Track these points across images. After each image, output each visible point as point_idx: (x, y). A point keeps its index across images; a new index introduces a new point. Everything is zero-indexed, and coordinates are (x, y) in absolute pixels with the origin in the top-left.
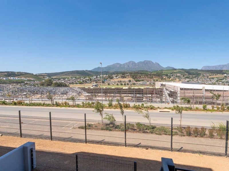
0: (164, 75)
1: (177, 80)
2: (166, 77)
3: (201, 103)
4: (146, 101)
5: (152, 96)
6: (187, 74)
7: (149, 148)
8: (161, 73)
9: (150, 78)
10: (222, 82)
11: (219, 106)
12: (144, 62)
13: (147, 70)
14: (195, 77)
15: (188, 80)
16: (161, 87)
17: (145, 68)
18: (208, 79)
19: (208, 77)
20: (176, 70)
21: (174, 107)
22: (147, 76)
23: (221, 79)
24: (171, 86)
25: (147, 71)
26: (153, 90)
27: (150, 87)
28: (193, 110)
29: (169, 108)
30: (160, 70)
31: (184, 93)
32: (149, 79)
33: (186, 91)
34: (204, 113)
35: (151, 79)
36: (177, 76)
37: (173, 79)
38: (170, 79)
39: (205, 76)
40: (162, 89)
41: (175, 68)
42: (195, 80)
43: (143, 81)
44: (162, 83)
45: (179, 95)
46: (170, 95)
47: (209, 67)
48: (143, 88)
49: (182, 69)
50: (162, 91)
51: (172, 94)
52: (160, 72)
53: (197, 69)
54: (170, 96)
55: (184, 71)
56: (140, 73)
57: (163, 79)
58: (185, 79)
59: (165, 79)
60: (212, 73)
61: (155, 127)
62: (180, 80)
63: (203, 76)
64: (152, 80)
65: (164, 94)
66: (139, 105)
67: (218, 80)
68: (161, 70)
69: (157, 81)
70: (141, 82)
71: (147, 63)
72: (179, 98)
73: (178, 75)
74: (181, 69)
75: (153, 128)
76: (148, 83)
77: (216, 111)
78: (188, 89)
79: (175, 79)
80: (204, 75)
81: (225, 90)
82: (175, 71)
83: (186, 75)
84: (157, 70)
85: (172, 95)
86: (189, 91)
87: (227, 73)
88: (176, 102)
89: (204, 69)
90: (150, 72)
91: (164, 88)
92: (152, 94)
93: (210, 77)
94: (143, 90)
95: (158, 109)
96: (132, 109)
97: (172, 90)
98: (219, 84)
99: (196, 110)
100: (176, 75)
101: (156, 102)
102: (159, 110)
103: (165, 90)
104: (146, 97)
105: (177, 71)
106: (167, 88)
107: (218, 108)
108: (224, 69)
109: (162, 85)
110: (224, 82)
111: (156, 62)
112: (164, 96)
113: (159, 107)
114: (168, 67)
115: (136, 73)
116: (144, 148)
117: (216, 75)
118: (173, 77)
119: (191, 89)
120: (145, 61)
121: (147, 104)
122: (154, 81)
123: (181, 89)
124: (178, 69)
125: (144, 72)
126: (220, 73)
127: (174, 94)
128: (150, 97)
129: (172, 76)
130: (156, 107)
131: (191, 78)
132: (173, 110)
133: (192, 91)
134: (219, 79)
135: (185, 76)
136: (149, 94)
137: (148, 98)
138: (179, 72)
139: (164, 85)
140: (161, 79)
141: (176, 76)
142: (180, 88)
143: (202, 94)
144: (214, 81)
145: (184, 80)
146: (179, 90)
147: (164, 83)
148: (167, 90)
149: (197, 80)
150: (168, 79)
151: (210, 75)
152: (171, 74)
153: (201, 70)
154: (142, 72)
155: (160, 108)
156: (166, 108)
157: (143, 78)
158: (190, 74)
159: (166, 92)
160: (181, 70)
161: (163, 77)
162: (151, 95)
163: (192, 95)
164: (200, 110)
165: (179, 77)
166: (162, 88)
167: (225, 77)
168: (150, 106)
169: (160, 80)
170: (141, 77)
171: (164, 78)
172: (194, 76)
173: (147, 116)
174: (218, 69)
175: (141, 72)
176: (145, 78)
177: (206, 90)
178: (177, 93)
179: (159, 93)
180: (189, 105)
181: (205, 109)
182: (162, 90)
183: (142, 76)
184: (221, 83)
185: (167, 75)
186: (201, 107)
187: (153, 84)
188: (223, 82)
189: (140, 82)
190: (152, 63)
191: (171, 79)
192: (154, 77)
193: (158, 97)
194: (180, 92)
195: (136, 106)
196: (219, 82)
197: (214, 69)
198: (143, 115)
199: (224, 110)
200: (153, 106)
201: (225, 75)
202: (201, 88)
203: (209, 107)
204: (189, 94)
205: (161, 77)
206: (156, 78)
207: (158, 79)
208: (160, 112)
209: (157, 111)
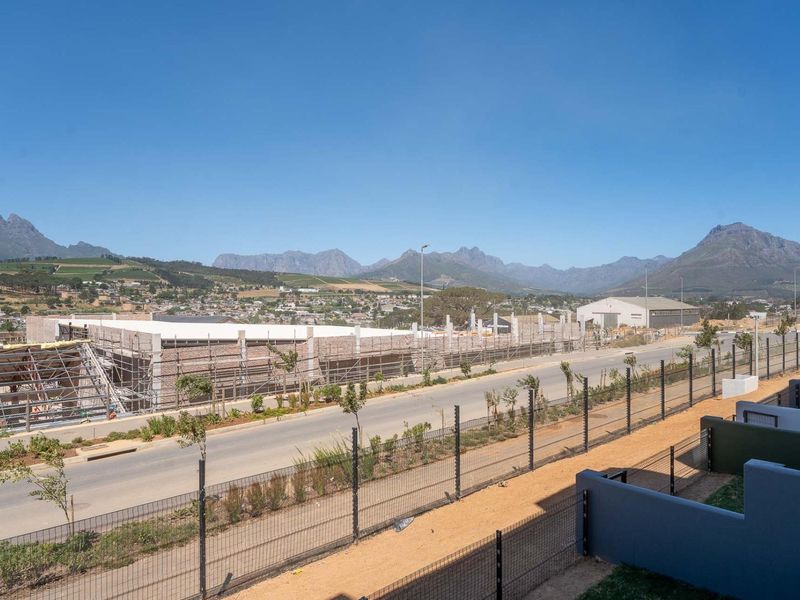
0: (64, 281)
1: (127, 307)
2: (75, 295)
3: (242, 392)
5: (14, 389)
6: (164, 281)
8: (48, 271)
10: (274, 312)
11: (297, 394)
14: (195, 295)
15: (170, 307)
16: (58, 339)
18: (237, 305)
19: (234, 296)
20: (117, 260)
21: (152, 423)
23: (274, 305)
24: (118, 331)
26: (25, 358)
28: (222, 424)
29: (131, 432)
30: (39, 259)
31: (178, 361)
33: (185, 352)
34: (257, 425)
36: (123, 291)
37: (108, 303)
38: (92, 301)
39: (226, 292)
40: (72, 351)
42: (196, 306)
44: (65, 322)
45: (157, 371)
46: (115, 375)
47: (236, 258)
49: (146, 261)
50: (76, 359)
51: (128, 371)
52: (38, 269)
53: (199, 265)
54: (116, 381)
55: (153, 269)
57: (59, 303)
58: (159, 303)
59: (68, 301)
60: (245, 281)
62: (138, 308)
63: (221, 291)
65: (83, 372)
67: (263, 308)
68: (47, 258)
69: (25, 311)
72: (157, 385)
73: (130, 283)
74: (139, 260)
77: (290, 411)
78: (192, 343)
79: (119, 304)
80: (225, 286)
81: (298, 338)
82: (115, 267)
83: (161, 285)
84: (26, 256)
85: (127, 376)
86: (194, 352)
87: (287, 282)
88: (147, 405)
89: (221, 265)
91: (86, 347)
92: (15, 380)
93: (240, 295)
95: (78, 450)
97: (128, 353)
98: (267, 321)
99: (232, 422)
100: (119, 285)
102: (83, 454)
103: (90, 353)
105: (125, 266)
106: (100, 345)
107: (293, 400)
108: (279, 269)
109: (68, 331)
110: (280, 312)
111: (14, 216)
112: (83, 383)
113: (79, 441)
114: (83, 247)
117: (257, 289)
118: (109, 291)
119: (203, 343)
121: (7, 435)
122: (8, 311)
123: (167, 344)
124: (128, 258)
126: (268, 283)
127: (136, 368)
129: (104, 287)
130: (66, 441)
131: (183, 300)
132: (149, 438)
133: (205, 351)
134: (268, 304)
135: (158, 291)
138: (132, 274)
139: (84, 333)
140: (50, 304)
141: (122, 287)
142: (163, 341)
143: (237, 360)
144: (253, 310)
145: (156, 306)
146: (157, 347)
147: (78, 322)
148: (100, 353)
149: (202, 308)
150: (85, 304)
151: (241, 289)
152: (97, 277)
153: (214, 270)
155: (89, 444)
156: (115, 436)
158: (175, 282)
159: (94, 362)
160: (139, 266)
161: (59, 295)
162: (5, 390)
163: (204, 364)
164: (246, 418)
165: (134, 294)
167: (283, 295)
169: (44, 307)
171: (65, 295)
172: (190, 291)
174: (263, 268)
177: (251, 343)
178: (148, 362)
179: (62, 369)
180: (208, 407)
181: (258, 412)
182: (76, 354)
184: (272, 316)
185: (76, 285)
186: (244, 404)
187: (3, 328)
188: (278, 314)
191: (96, 303)
192: (8, 293)
194: (160, 359)
196: (269, 311)
197: (251, 267)
199: (307, 405)
200: (50, 437)
201: (282, 288)
202: (234, 336)
203: (269, 401)
204: (196, 363)
205: (46, 295)
206: (16, 300)
207: (31, 302)
208: (90, 460)
209: (75, 459)
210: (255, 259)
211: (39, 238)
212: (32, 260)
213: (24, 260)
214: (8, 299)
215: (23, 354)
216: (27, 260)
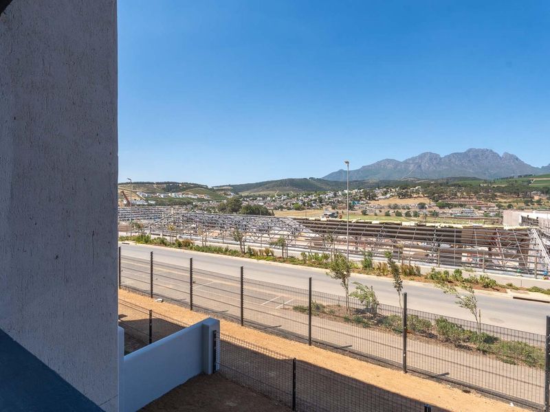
0: (536, 189)
2: (544, 197)
4: (470, 264)
5: (490, 249)
7: (472, 391)
8: (525, 184)
9: (486, 198)
12: (466, 155)
13: (476, 176)
16: (521, 225)
17: (470, 172)
22: (476, 193)
25: (475, 179)
26: (495, 234)
27: (486, 226)
29: (549, 291)
30: (521, 176)
32: (483, 203)
35: (489, 201)
40: (524, 232)
43: (461, 206)
44: (525, 214)
48: (460, 226)
50: (526, 237)
52: (520, 182)
56: (454, 185)
57: (532, 202)
59: (539, 202)
61: (496, 339)
64: (494, 205)
65: (531, 247)
66: (447, 273)
68: (526, 176)
69: (510, 207)
70: (457, 211)
71: (476, 156)
75: (490, 340)
76: (479, 213)
84: (512, 175)
90: (485, 182)
91: (534, 231)
92: (491, 244)
94: (460, 232)
95: (508, 290)
96: (425, 282)
101: (502, 269)
102: (511, 294)
103: (535, 235)
104: (472, 253)
106: (544, 231)
109: (525, 220)
112: (531, 253)
113: (510, 285)
115: (441, 185)
116: (458, 388)
120: (470, 151)
121: (472, 271)
122: (500, 206)
125: (467, 182)
128: (481, 253)
130: (503, 283)
136: (480, 244)
137: (475, 256)
139: (536, 222)
140: (526, 203)
147: (533, 215)
148: (542, 235)
154: (460, 183)
155: (517, 289)
156: (536, 290)
157: (462, 200)
159: (538, 241)
161: (533, 198)
162: (486, 249)
166: (525, 230)
168: (482, 278)
169: (523, 205)
170: (456, 195)
171: (536, 198)
173: (469, 304)
175: (456, 182)
176: (470, 198)
179: (516, 243)
182: (527, 235)
183: (459, 194)
185: (545, 191)
187: (496, 215)
189: (454, 209)
190: (495, 155)
192: (501, 197)
193: (511, 256)
195: (439, 273)
198: (458, 300)
200: (491, 278)
205: (524, 198)
206: (505, 200)
207: (514, 202)
208: (514, 298)
209: (504, 294)
211: (522, 165)
212: (516, 178)
213: (511, 178)
214: (500, 200)
215: (494, 231)
216: (513, 177)
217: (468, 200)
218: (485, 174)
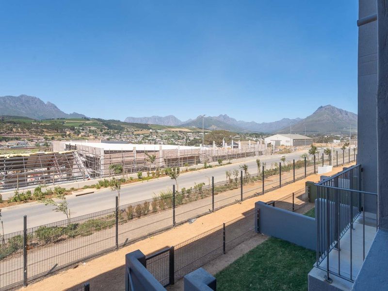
0: (68, 127)
1: (92, 137)
2: (72, 132)
3: (134, 171)
5: (48, 169)
6: (106, 127)
7: (80, 263)
8: (61, 124)
9: (36, 132)
10: (148, 139)
11: (155, 171)
12: (20, 98)
14: (117, 133)
15: (108, 137)
16: (66, 150)
17: (23, 113)
18: (133, 136)
19: (133, 133)
20: (88, 119)
21: (100, 182)
22: (28, 129)
23: (147, 136)
24: (88, 147)
26: (53, 157)
27: (46, 153)
28: (126, 183)
29: (92, 186)
30: (58, 119)
31: (110, 158)
32: (34, 136)
33: (113, 155)
34: (140, 183)
35: (39, 135)
36: (90, 131)
37: (84, 136)
38: (78, 135)
39: (129, 132)
41: (87, 116)
42: (118, 137)
43: (17, 139)
44: (68, 143)
45: (102, 162)
46: (87, 164)
47: (133, 118)
48: (27, 155)
49: (99, 120)
50: (72, 157)
51: (91, 162)
52: (58, 123)
53: (119, 121)
54: (87, 166)
55: (101, 123)
56: (10, 122)
57: (65, 135)
58: (104, 136)
59: (69, 135)
60: (137, 127)
61: (77, 225)
62: (96, 138)
63: (128, 131)
64: (42, 138)
65: (75, 162)
67: (144, 138)
68: (61, 119)
69: (53, 139)
70: (13, 143)
72: (102, 168)
73: (93, 128)
74: (96, 119)
76: (31, 144)
77: (152, 178)
78: (116, 152)
79: (88, 136)
80: (129, 129)
81: (156, 150)
82: (87, 122)
83: (105, 129)
84: (53, 118)
85: (91, 164)
86: (116, 155)
87: (153, 128)
88: (99, 175)
89: (128, 121)
90: (35, 121)
91: (76, 153)
92: (49, 165)
93: (135, 133)
94: (27, 159)
95: (72, 192)
97: (91, 156)
98: (145, 143)
99: (130, 182)
100: (89, 129)
102: (74, 194)
103: (77, 155)
104: (34, 175)
105: (91, 122)
106: (81, 152)
107: (153, 174)
108: (150, 123)
109: (69, 147)
110: (150, 140)
111: (49, 102)
112: (74, 167)
113: (73, 189)
114: (75, 114)
117: (141, 130)
118: (85, 131)
119: (120, 152)
120: (22, 96)
121: (46, 186)
122: (46, 139)
123: (106, 152)
124: (92, 119)
125: (21, 120)
126: (145, 128)
127: (94, 161)
129: (83, 130)
130: (68, 188)
131: (113, 135)
132: (99, 188)
133: (120, 155)
134: (146, 136)
135: (104, 131)
136: (44, 166)
137: (37, 176)
138: (94, 124)
139: (75, 148)
140: (62, 136)
141: (90, 130)
142: (105, 151)
143: (133, 158)
144: (140, 139)
145: (103, 137)
146: (102, 153)
147: (73, 143)
148: (80, 155)
149: (120, 138)
150: (76, 136)
151: (135, 131)
152: (80, 126)
153: (125, 123)
154: (15, 120)
155: (76, 190)
156: (87, 187)
157: (18, 134)
158: (110, 127)
159: (79, 159)
160: (96, 121)
161: (66, 133)
162: (45, 169)
163: (120, 160)
164: (135, 180)
165: (94, 132)
166: (71, 153)
167: (151, 133)
169: (60, 137)
170: (12, 130)
171: (68, 133)
172: (116, 131)
173: (63, 208)
174: (144, 122)
176: (24, 133)
177: (138, 152)
178: (99, 159)
179: (66, 161)
180: (121, 176)
181: (140, 178)
183: (14, 130)
184: (147, 141)
185: (72, 129)
186: (135, 175)
187: (44, 145)
188: (149, 140)
189: (10, 142)
190: (42, 102)
191: (80, 136)
192: (47, 132)
193: (62, 171)
194: (103, 158)
195: (22, 194)
196: (146, 139)
197: (139, 122)
199: (159, 175)
200: (62, 187)
201: (151, 130)
202: (131, 149)
203: (144, 174)
204: (117, 159)
205: (61, 133)
206: (50, 134)
207: (55, 135)
208: (77, 196)
209: (71, 196)
210: (141, 119)
211: (58, 111)
212: (56, 119)
213: (52, 119)
214: (46, 134)
215: (52, 156)
216: (54, 119)
217: (22, 134)
218: (35, 115)
